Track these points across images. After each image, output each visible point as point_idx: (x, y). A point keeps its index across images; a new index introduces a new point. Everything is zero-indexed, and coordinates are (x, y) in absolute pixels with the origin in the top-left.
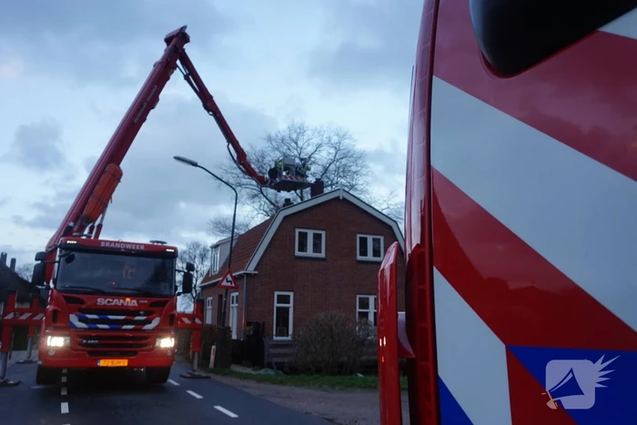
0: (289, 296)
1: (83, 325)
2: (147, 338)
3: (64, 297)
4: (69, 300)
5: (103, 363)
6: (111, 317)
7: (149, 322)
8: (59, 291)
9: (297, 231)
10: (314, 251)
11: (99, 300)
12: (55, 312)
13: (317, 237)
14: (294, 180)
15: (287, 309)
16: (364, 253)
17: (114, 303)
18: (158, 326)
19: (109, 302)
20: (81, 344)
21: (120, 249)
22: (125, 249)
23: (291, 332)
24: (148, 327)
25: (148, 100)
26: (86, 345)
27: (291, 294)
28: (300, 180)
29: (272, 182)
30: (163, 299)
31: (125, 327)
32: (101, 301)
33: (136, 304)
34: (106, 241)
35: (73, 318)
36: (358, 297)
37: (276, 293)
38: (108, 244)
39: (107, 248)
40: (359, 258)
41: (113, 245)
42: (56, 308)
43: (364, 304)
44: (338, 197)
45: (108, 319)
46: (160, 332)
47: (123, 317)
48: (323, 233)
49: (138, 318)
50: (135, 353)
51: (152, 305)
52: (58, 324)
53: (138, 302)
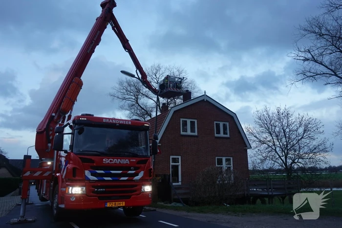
0: (178, 158)
1: (95, 178)
2: (136, 186)
3: (80, 158)
4: (84, 160)
5: (108, 205)
6: (112, 172)
7: (137, 174)
8: (76, 154)
9: (181, 120)
10: (191, 132)
11: (104, 160)
12: (74, 169)
13: (192, 123)
14: (175, 90)
15: (178, 166)
16: (218, 132)
17: (113, 162)
18: (142, 177)
19: (111, 161)
20: (94, 192)
21: (116, 124)
22: (119, 123)
23: (180, 180)
24: (137, 178)
25: (95, 39)
26: (97, 192)
27: (180, 157)
28: (179, 91)
29: (161, 92)
30: (144, 159)
31: (122, 179)
32: (106, 161)
33: (128, 162)
34: (106, 119)
35: (87, 173)
36: (216, 158)
37: (171, 157)
38: (107, 121)
39: (107, 123)
40: (216, 135)
41: (111, 121)
42: (74, 166)
43: (220, 162)
44: (204, 100)
45: (111, 173)
46: (144, 181)
47: (120, 172)
48: (196, 121)
49: (130, 172)
50: (129, 197)
51: (138, 163)
52: (77, 178)
53: (129, 161)
